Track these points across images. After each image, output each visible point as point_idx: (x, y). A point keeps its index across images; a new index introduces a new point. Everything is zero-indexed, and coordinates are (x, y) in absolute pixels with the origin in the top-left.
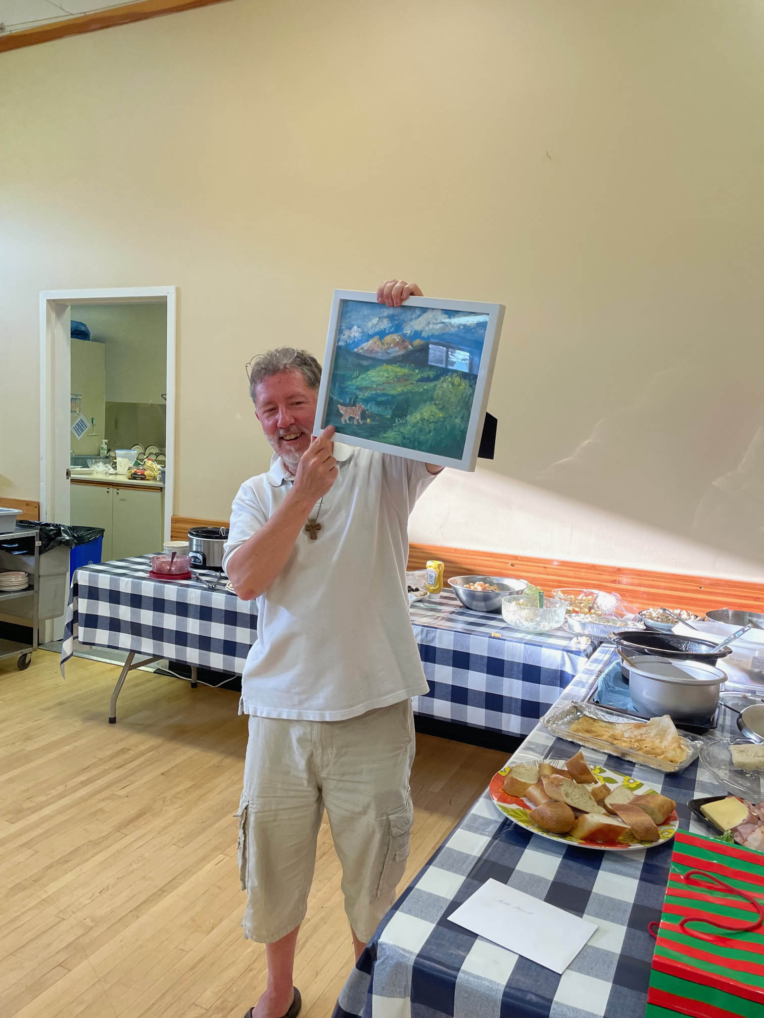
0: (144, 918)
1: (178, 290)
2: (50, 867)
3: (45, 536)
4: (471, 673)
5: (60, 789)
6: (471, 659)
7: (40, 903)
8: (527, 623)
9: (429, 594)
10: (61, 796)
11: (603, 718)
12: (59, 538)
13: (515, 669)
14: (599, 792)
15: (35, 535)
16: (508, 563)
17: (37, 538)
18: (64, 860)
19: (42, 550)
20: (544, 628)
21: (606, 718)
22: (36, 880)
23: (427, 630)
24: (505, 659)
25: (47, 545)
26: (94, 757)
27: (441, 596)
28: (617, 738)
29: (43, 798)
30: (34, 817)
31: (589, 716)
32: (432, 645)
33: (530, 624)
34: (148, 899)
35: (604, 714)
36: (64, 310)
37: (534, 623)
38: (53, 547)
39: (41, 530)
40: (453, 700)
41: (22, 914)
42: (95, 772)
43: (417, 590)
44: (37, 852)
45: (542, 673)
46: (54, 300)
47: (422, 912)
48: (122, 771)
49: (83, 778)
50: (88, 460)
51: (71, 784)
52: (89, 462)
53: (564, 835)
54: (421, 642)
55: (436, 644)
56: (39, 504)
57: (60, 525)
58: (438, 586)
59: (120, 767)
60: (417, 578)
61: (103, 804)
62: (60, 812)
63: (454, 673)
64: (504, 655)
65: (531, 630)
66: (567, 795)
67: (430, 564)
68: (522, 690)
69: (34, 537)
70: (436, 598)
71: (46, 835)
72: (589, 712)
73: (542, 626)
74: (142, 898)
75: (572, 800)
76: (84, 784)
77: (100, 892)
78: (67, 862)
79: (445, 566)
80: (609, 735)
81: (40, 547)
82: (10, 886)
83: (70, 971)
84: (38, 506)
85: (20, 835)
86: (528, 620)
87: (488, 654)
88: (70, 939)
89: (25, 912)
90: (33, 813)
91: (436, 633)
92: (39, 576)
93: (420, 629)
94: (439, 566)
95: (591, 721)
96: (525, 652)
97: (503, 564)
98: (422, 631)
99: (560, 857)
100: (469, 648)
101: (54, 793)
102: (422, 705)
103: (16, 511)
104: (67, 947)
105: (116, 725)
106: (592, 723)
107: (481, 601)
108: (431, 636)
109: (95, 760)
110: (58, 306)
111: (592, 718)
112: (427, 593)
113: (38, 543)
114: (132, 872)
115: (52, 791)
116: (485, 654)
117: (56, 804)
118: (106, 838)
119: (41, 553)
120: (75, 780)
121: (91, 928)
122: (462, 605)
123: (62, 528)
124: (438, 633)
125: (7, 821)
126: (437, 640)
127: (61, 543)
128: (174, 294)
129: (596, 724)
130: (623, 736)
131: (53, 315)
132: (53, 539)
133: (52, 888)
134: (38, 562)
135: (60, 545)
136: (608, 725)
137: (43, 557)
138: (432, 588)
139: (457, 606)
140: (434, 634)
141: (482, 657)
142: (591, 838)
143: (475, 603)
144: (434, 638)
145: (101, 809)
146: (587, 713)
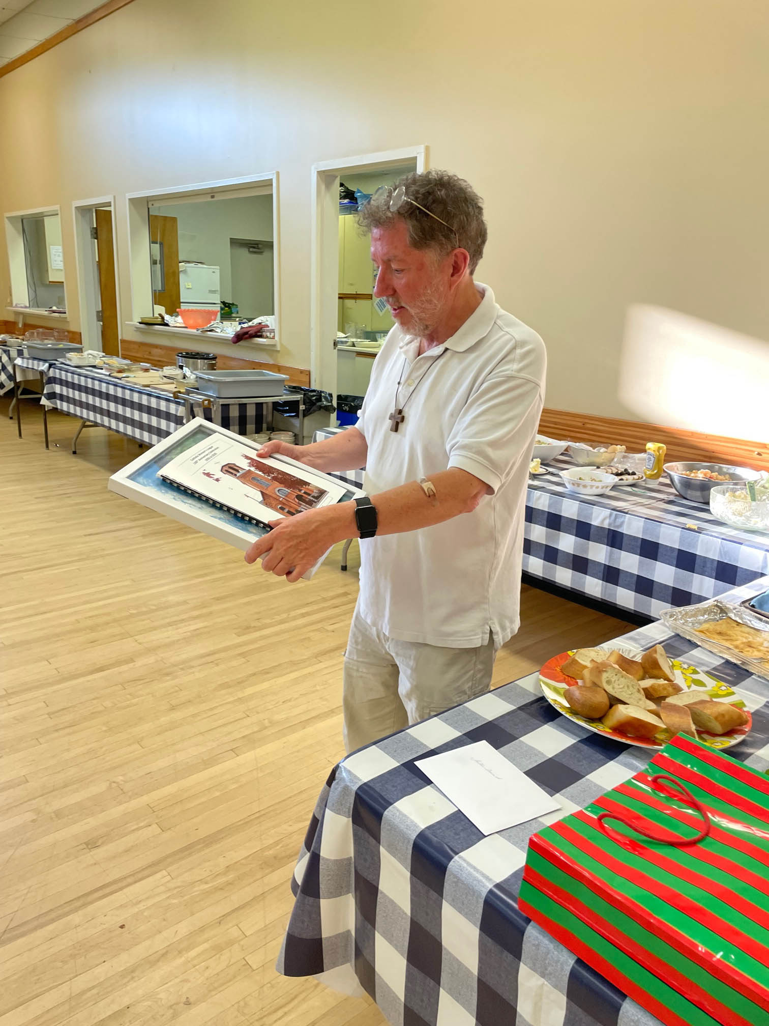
0: (309, 730)
1: (427, 149)
2: (254, 674)
3: (308, 401)
4: (659, 565)
5: (284, 616)
6: (660, 550)
7: (235, 701)
8: (734, 516)
9: (644, 478)
10: (282, 622)
11: (748, 622)
12: (319, 404)
13: (708, 565)
14: (661, 688)
15: (299, 399)
16: (754, 452)
17: (301, 402)
18: (266, 672)
19: (306, 413)
20: (755, 524)
21: (752, 624)
22: (240, 683)
23: (616, 514)
24: (698, 553)
25: (310, 409)
26: (319, 595)
27: (660, 482)
28: (753, 645)
29: (268, 621)
30: (257, 634)
31: (733, 618)
32: (619, 530)
33: (738, 518)
34: (318, 715)
35: (751, 619)
36: (334, 180)
37: (743, 518)
38: (315, 411)
39: (304, 395)
40: (638, 590)
41: (220, 705)
42: (315, 607)
43: (634, 474)
44: (249, 661)
45: (738, 574)
46: (324, 171)
47: (395, 751)
48: (337, 611)
49: (303, 611)
50: (377, 334)
51: (293, 614)
52: (378, 335)
53: (591, 720)
54: (609, 526)
55: (625, 530)
56: (309, 372)
57: (321, 392)
58: (656, 471)
59: (337, 607)
60: (637, 461)
61: (312, 634)
62: (277, 634)
63: (640, 562)
64: (697, 549)
65: (740, 525)
66: (608, 682)
67: (650, 446)
68: (714, 590)
69: (298, 401)
70: (653, 484)
71: (260, 650)
72: (735, 614)
73: (752, 523)
74: (314, 714)
75: (613, 688)
76: (303, 615)
77: (283, 702)
78: (268, 673)
79: (667, 449)
80: (744, 640)
81: (304, 410)
82: (219, 683)
83: (238, 756)
84: (309, 373)
85: (241, 646)
86: (736, 513)
87: (679, 546)
88: (247, 733)
89: (223, 704)
90: (257, 631)
91: (625, 518)
92: (303, 437)
93: (609, 513)
94: (659, 448)
95: (734, 625)
96: (722, 548)
97: (748, 452)
98: (611, 515)
99: (575, 739)
100: (658, 537)
101: (278, 618)
102: (605, 591)
103: (284, 376)
104: (244, 737)
105: (347, 573)
106: (734, 627)
107: (696, 490)
108: (619, 521)
109: (319, 598)
110: (326, 177)
111: (736, 621)
112: (642, 478)
113: (302, 407)
114: (314, 692)
115: (278, 617)
116: (676, 546)
117: (276, 627)
118: (304, 661)
119: (304, 416)
120: (297, 611)
121: (266, 728)
122: (678, 494)
123: (323, 395)
124: (627, 518)
125: (235, 634)
126: (625, 526)
127: (320, 408)
128: (423, 154)
129: (738, 628)
130: (761, 644)
131: (323, 187)
132: (314, 404)
133: (249, 691)
134: (302, 424)
135: (320, 409)
136: (752, 631)
137: (306, 419)
138: (648, 473)
139: (672, 494)
140: (622, 520)
141: (672, 549)
142: (621, 729)
143: (689, 492)
144: (623, 523)
145: (309, 638)
146: (732, 615)
